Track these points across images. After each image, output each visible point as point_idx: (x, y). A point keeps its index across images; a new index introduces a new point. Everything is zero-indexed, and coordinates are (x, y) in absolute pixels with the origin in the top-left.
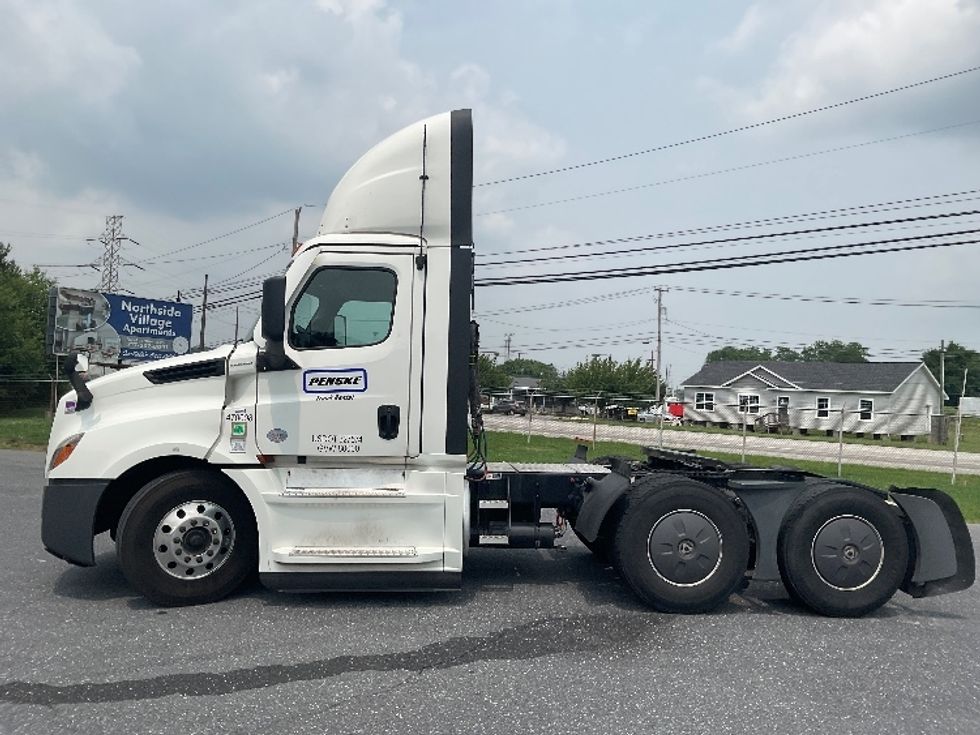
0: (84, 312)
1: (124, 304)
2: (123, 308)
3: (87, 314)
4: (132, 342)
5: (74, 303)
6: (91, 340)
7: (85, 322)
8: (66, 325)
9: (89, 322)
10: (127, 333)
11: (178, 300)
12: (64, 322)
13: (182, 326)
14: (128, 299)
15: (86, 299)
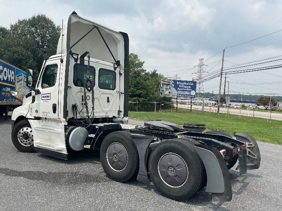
0: (167, 85)
1: (178, 82)
2: (177, 84)
3: (168, 85)
4: (180, 92)
5: (165, 83)
6: (169, 92)
7: (168, 88)
8: (163, 89)
9: (169, 88)
10: (178, 90)
11: (193, 80)
12: (163, 88)
13: (194, 88)
14: (179, 81)
15: (168, 82)
